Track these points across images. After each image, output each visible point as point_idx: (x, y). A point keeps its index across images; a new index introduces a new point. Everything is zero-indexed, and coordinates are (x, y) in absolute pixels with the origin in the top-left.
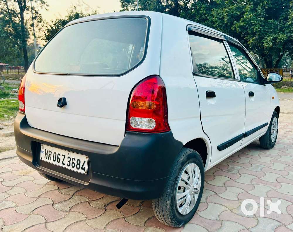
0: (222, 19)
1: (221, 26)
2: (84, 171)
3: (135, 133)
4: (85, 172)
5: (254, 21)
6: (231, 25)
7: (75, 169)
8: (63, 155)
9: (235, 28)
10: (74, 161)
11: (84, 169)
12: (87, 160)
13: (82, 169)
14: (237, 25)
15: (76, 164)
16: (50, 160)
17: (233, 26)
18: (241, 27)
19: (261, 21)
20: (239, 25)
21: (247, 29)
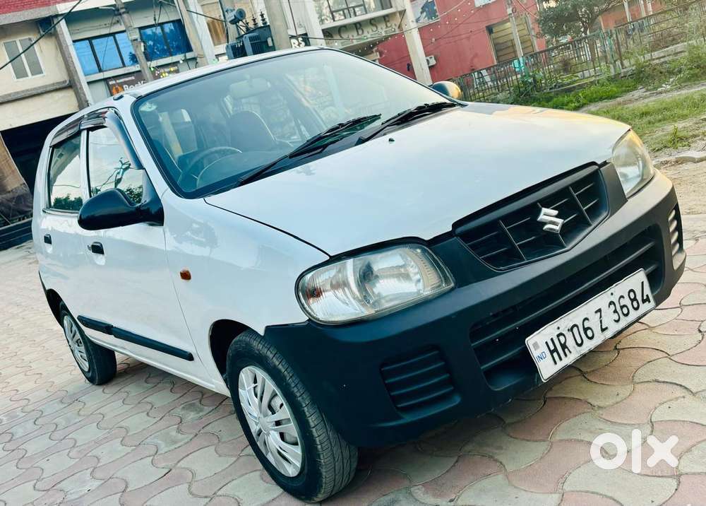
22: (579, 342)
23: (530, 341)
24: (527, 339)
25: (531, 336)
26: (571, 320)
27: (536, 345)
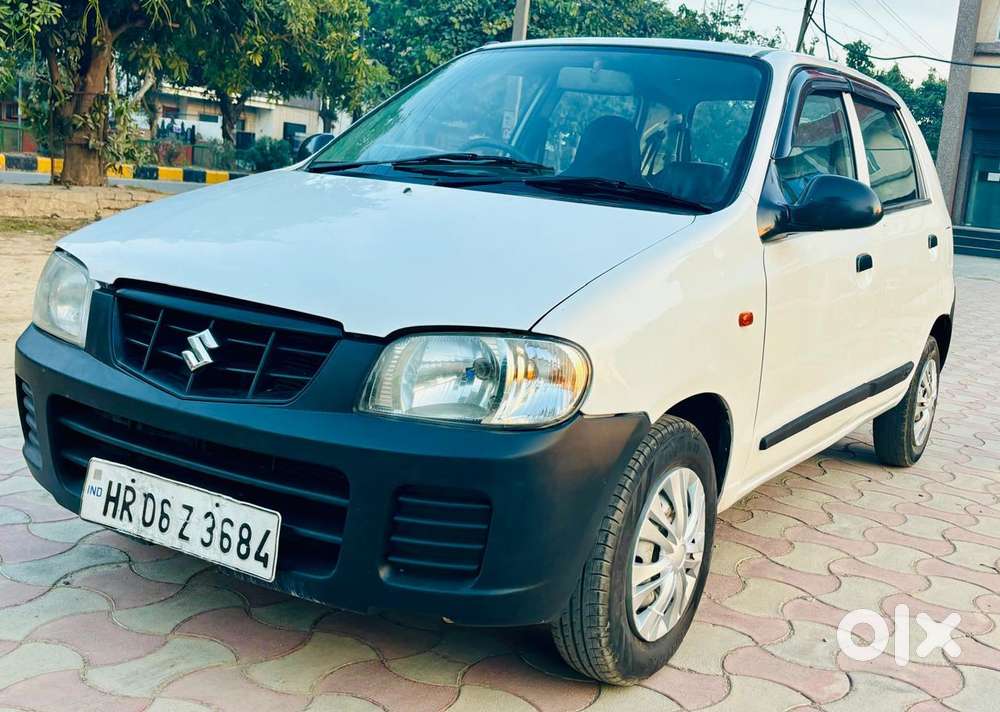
22: (148, 520)
23: (97, 465)
24: (94, 458)
25: (100, 460)
26: (152, 486)
27: (98, 474)
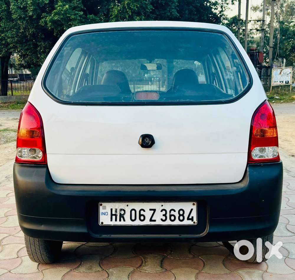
0: (25, 9)
1: (24, 18)
2: (192, 221)
3: (260, 164)
4: (194, 223)
5: (71, 15)
6: (39, 18)
7: (177, 222)
8: (150, 210)
9: (46, 22)
10: (172, 213)
11: (192, 219)
12: (195, 208)
13: (188, 219)
14: (48, 19)
15: (177, 216)
16: (124, 220)
17: (43, 20)
18: (53, 22)
19: (80, 16)
20: (51, 19)
21: (63, 25)
